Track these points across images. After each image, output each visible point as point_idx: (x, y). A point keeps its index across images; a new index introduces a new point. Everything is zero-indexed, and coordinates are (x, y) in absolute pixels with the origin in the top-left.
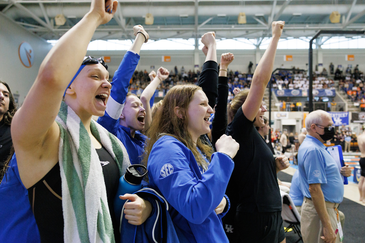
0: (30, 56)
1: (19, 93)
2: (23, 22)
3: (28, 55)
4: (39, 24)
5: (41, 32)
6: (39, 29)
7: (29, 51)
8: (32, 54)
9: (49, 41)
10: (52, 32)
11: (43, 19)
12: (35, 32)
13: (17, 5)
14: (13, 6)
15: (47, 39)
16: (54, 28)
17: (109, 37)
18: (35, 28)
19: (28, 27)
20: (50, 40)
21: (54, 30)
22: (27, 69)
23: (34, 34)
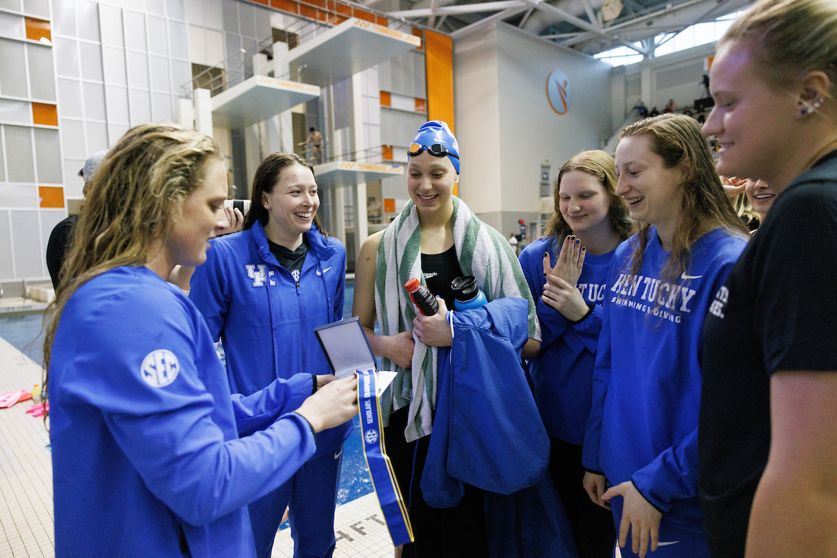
0: (565, 93)
1: (550, 163)
2: (554, 33)
3: (562, 92)
4: (578, 29)
5: (581, 43)
6: (579, 37)
7: (562, 84)
8: (567, 89)
9: (596, 56)
10: (600, 36)
11: (584, 17)
12: (572, 46)
13: (541, 7)
14: (535, 11)
15: (592, 54)
16: (604, 28)
17: (719, 10)
18: (572, 37)
19: (562, 39)
20: (597, 53)
21: (603, 31)
22: (562, 116)
23: (570, 49)
